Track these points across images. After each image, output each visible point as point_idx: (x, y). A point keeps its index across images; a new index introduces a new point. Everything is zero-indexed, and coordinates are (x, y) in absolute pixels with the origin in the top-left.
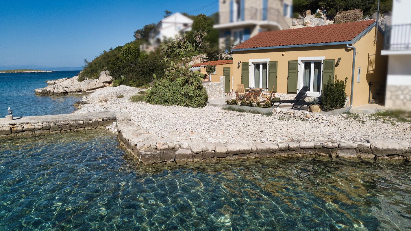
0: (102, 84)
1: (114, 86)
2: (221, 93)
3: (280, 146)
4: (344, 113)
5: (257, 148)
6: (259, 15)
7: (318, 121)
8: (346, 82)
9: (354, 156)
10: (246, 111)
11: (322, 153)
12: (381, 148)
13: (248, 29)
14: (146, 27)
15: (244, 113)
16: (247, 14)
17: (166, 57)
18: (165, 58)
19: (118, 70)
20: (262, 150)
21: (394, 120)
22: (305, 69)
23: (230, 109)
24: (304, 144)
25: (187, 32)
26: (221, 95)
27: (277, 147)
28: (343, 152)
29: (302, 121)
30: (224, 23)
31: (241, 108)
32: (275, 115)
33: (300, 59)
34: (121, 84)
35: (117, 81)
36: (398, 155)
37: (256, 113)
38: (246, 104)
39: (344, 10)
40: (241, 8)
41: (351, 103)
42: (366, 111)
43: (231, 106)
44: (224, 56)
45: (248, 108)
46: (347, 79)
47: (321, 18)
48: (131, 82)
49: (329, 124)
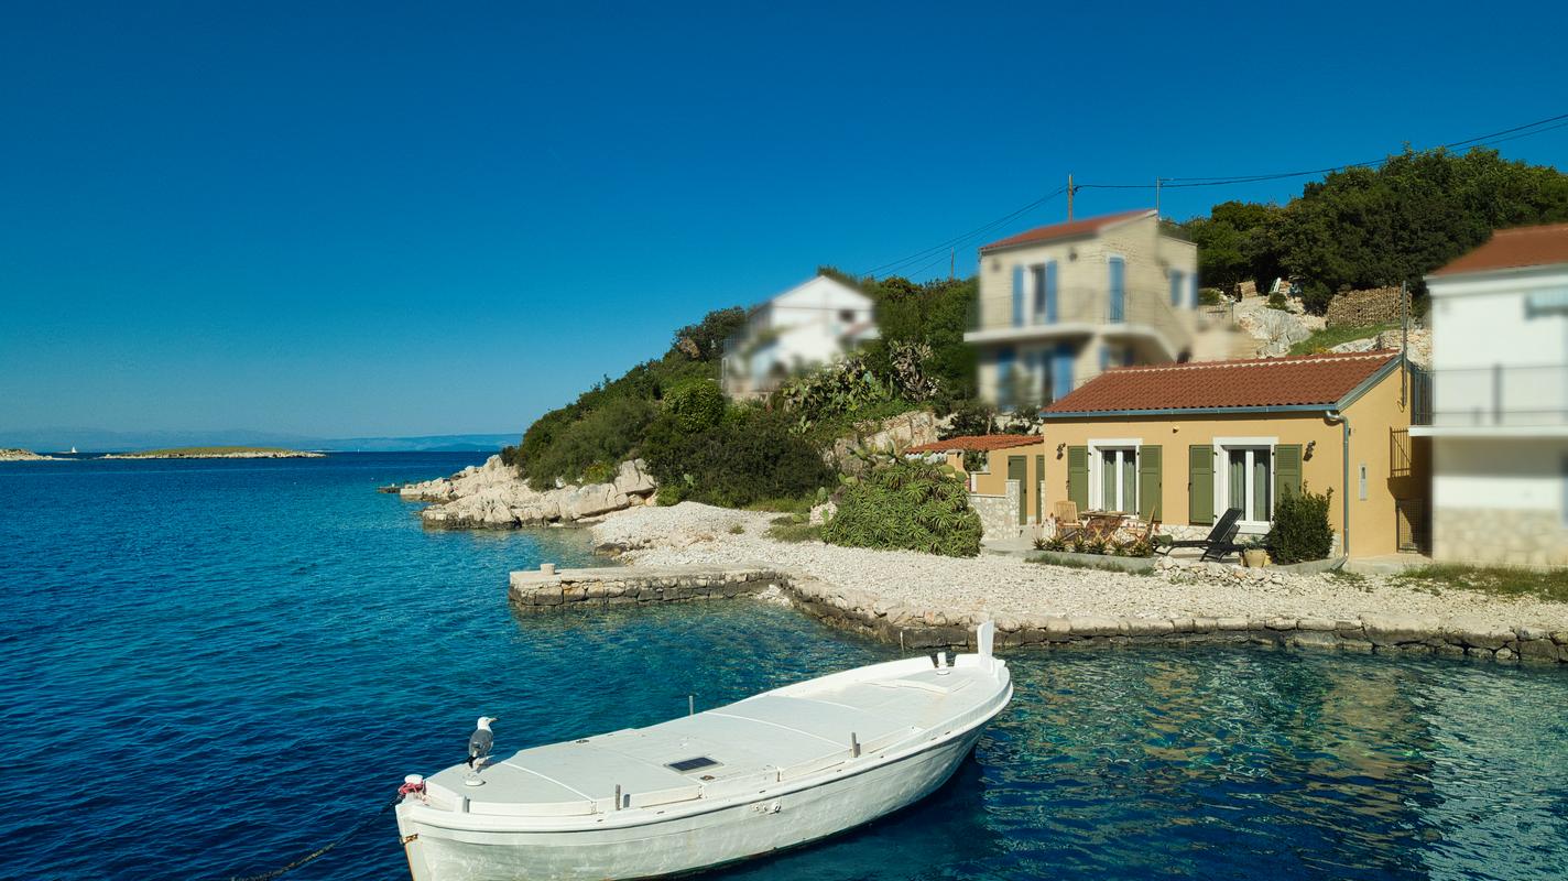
0: (624, 500)
1: (662, 503)
2: (1008, 525)
3: (1177, 622)
4: (1327, 571)
5: (1130, 627)
6: (1102, 308)
7: (1262, 585)
8: (1329, 498)
9: (1329, 644)
10: (1088, 566)
11: (1263, 640)
12: (1383, 629)
13: (1071, 345)
14: (712, 319)
15: (1084, 570)
16: (1065, 303)
17: (804, 418)
18: (801, 423)
19: (674, 460)
20: (1140, 630)
21: (1441, 587)
22: (1232, 463)
23: (1046, 561)
24: (1224, 622)
25: (864, 343)
26: (1010, 530)
27: (1170, 625)
28: (1306, 637)
29: (1225, 586)
30: (994, 326)
31: (1076, 559)
32: (1160, 574)
33: (1217, 442)
34: (683, 498)
35: (671, 490)
36: (1418, 642)
37: (1115, 571)
38: (1087, 548)
39: (1353, 289)
40: (1048, 288)
41: (1346, 549)
42: (1382, 567)
43: (1049, 553)
44: (1002, 422)
45: (1094, 558)
46: (1331, 491)
47: (1285, 309)
48: (714, 493)
49: (1287, 592)
